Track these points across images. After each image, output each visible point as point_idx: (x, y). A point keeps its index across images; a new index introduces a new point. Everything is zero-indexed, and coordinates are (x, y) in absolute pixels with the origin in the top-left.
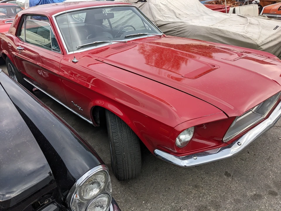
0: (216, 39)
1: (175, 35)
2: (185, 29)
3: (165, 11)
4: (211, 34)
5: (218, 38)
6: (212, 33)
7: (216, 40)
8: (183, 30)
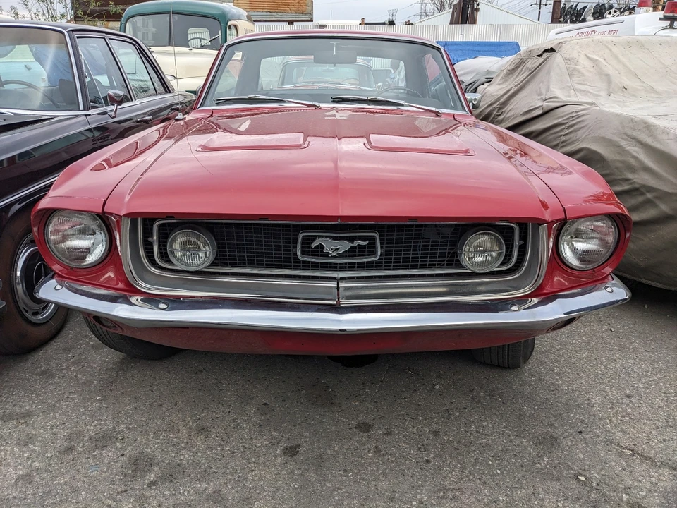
0: (631, 151)
1: (562, 135)
2: (582, 121)
3: (583, 75)
4: (627, 137)
5: (636, 149)
6: (629, 133)
7: (630, 153)
8: (580, 122)
